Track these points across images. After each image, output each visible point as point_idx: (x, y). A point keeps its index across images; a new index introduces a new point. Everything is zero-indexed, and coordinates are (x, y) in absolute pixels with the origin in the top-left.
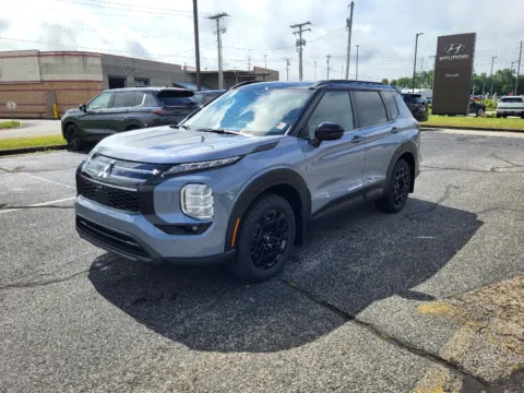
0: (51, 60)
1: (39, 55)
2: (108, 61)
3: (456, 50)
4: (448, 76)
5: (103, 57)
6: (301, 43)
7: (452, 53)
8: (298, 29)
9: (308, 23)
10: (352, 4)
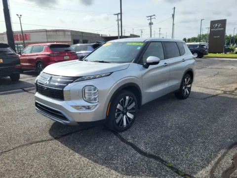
0: (52, 33)
1: (46, 31)
2: (74, 33)
3: (218, 26)
4: (215, 37)
5: (72, 31)
6: (151, 24)
7: (216, 27)
8: (150, 18)
9: (154, 15)
10: (174, 8)
